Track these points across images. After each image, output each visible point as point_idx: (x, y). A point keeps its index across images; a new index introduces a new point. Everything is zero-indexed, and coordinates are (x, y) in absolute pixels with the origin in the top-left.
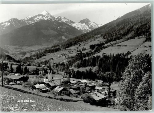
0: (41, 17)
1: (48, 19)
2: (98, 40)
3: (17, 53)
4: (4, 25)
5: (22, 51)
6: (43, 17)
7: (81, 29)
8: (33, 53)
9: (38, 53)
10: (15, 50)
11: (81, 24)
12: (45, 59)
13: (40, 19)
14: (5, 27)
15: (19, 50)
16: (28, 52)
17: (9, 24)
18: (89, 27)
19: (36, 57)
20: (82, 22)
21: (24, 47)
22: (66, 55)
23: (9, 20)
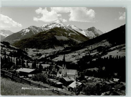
0: (55, 25)
1: (60, 27)
2: (104, 44)
3: (34, 55)
4: (25, 32)
5: (39, 53)
6: (57, 25)
7: (89, 36)
8: (48, 55)
9: (52, 54)
10: (33, 52)
11: (88, 32)
12: (57, 59)
13: (54, 27)
14: (26, 33)
15: (36, 52)
16: (43, 54)
17: (29, 30)
18: (95, 34)
19: (50, 58)
20: (89, 30)
21: (40, 50)
22: (76, 57)
23: (29, 27)
